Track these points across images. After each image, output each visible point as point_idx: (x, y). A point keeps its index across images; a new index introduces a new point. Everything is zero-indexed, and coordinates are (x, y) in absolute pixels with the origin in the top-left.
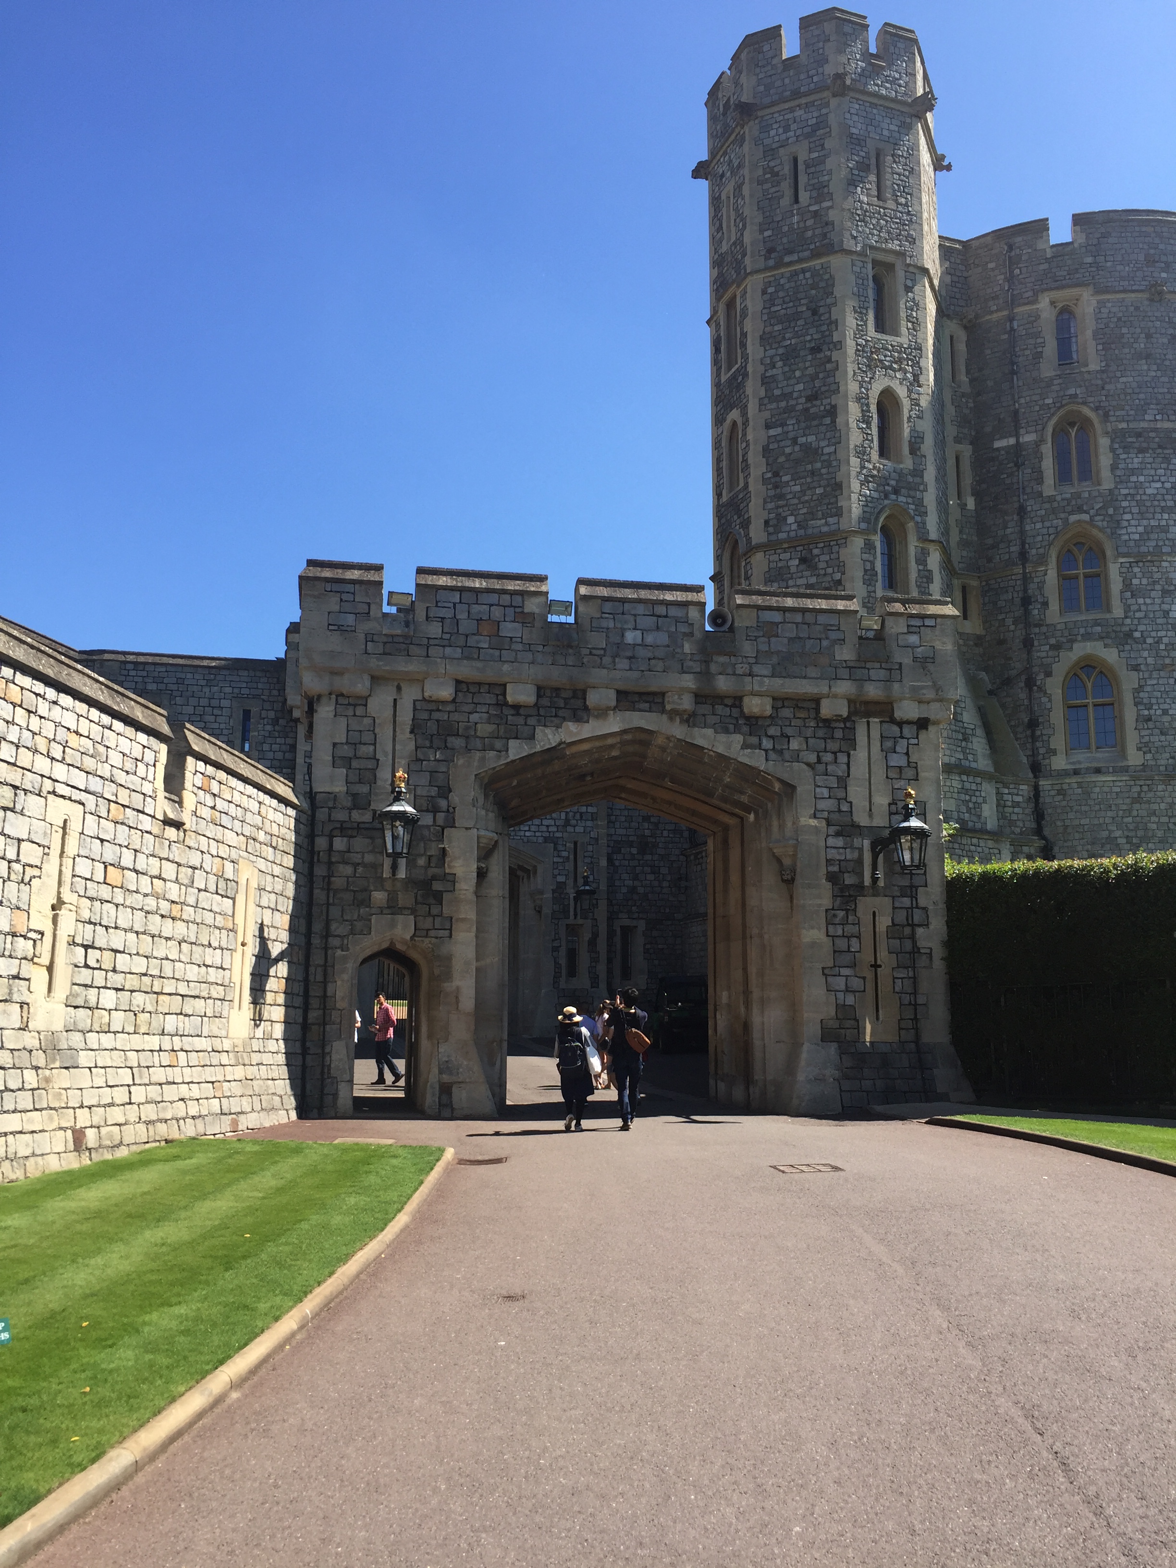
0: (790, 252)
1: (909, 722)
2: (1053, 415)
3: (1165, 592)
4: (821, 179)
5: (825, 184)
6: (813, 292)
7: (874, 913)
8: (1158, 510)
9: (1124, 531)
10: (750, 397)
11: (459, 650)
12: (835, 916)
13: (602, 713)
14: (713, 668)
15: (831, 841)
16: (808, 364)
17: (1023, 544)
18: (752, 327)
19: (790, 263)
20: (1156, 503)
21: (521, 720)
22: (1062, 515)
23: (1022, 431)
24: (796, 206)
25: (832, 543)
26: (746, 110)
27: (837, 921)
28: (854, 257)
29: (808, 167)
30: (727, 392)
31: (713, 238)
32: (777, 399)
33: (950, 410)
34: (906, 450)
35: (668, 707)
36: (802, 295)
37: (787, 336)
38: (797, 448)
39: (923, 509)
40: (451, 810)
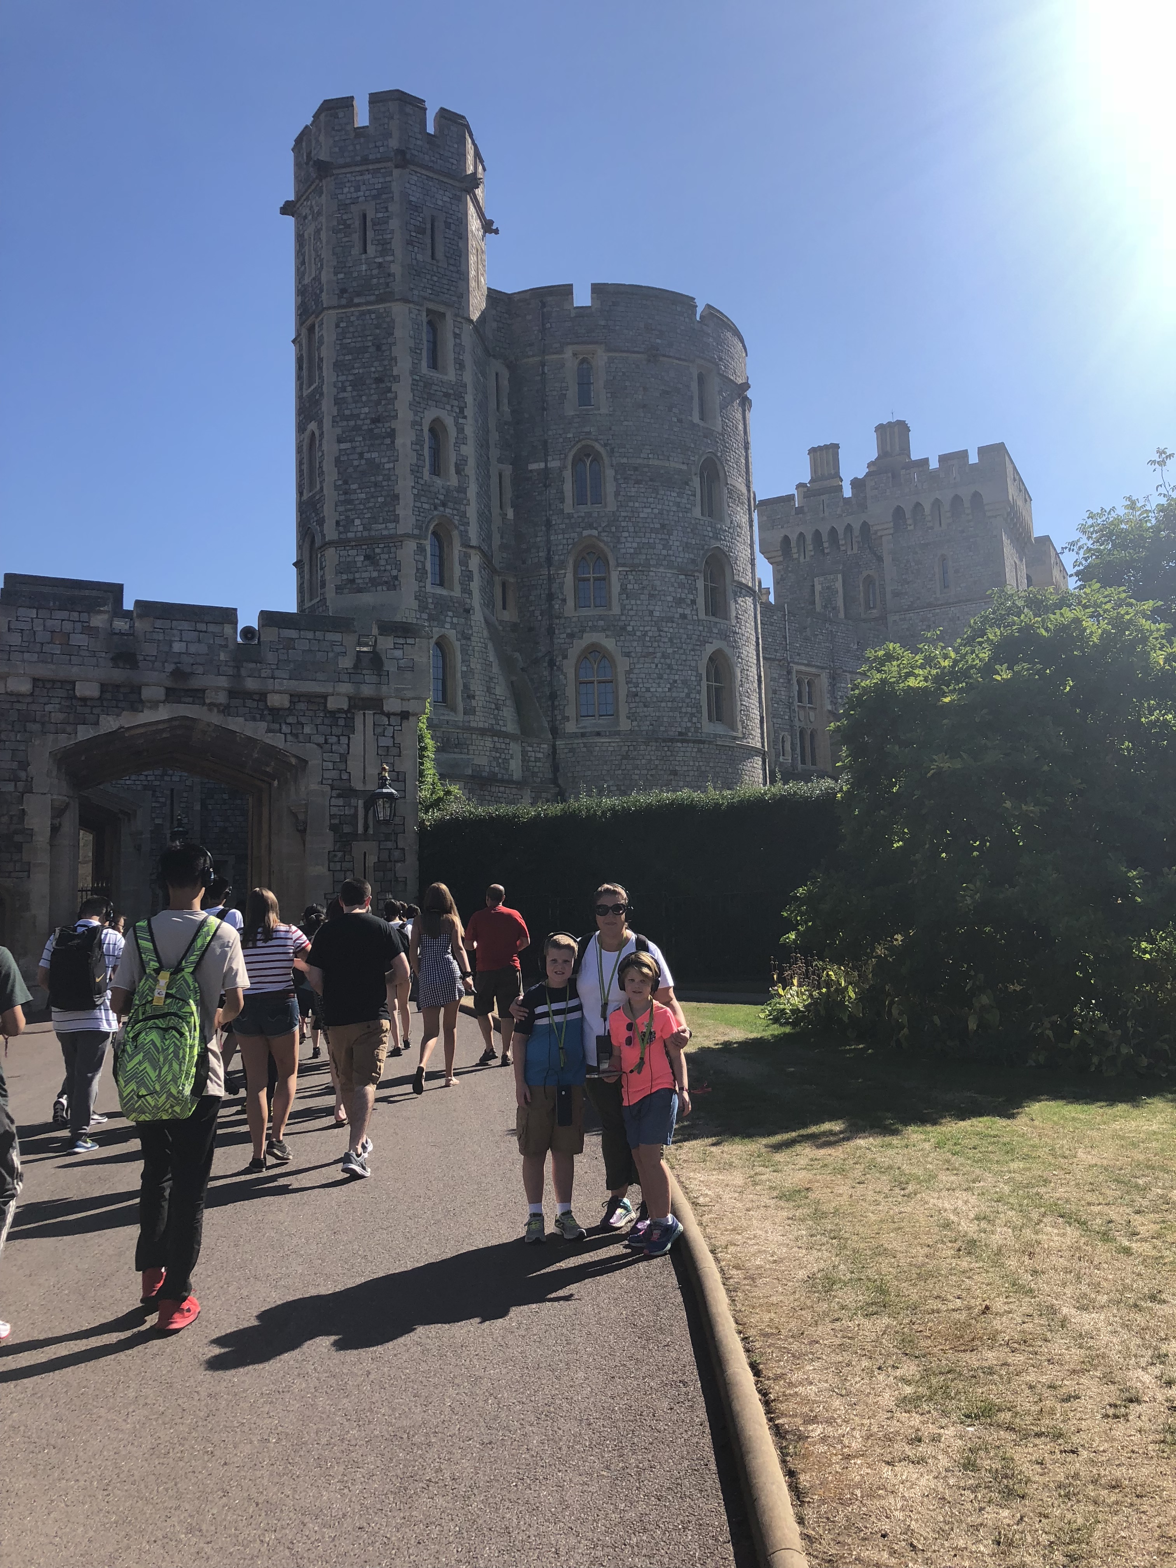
0: (359, 295)
1: (394, 714)
2: (573, 447)
3: (651, 596)
4: (385, 236)
5: (388, 241)
6: (378, 331)
7: (365, 853)
8: (648, 530)
9: (623, 546)
10: (325, 414)
11: (36, 655)
12: (335, 856)
13: (154, 705)
14: (243, 672)
15: (334, 802)
16: (372, 391)
17: (549, 551)
18: (328, 353)
19: (358, 305)
20: (647, 525)
21: (88, 710)
22: (578, 530)
23: (550, 458)
24: (363, 256)
25: (391, 545)
26: (323, 169)
27: (336, 859)
28: (411, 306)
29: (374, 224)
30: (307, 405)
31: (298, 270)
32: (347, 418)
33: (494, 436)
34: (453, 470)
35: (208, 701)
36: (367, 333)
37: (356, 365)
38: (363, 462)
39: (466, 520)
40: (29, 779)
